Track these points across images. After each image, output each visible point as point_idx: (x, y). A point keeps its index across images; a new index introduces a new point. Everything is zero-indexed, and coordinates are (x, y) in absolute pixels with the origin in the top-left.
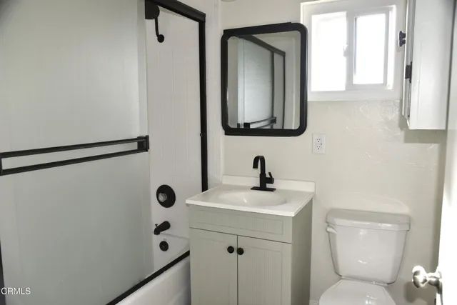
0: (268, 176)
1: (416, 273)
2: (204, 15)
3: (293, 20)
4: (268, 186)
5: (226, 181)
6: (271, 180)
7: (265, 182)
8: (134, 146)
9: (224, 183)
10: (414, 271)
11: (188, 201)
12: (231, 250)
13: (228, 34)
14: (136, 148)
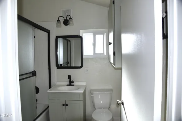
0: (72, 81)
1: (118, 101)
2: (49, 31)
3: (78, 35)
4: (72, 84)
5: (58, 83)
6: (73, 82)
7: (71, 83)
8: (31, 75)
9: (57, 84)
10: (117, 101)
11: (48, 91)
12: (63, 105)
13: (58, 37)
14: (32, 75)
